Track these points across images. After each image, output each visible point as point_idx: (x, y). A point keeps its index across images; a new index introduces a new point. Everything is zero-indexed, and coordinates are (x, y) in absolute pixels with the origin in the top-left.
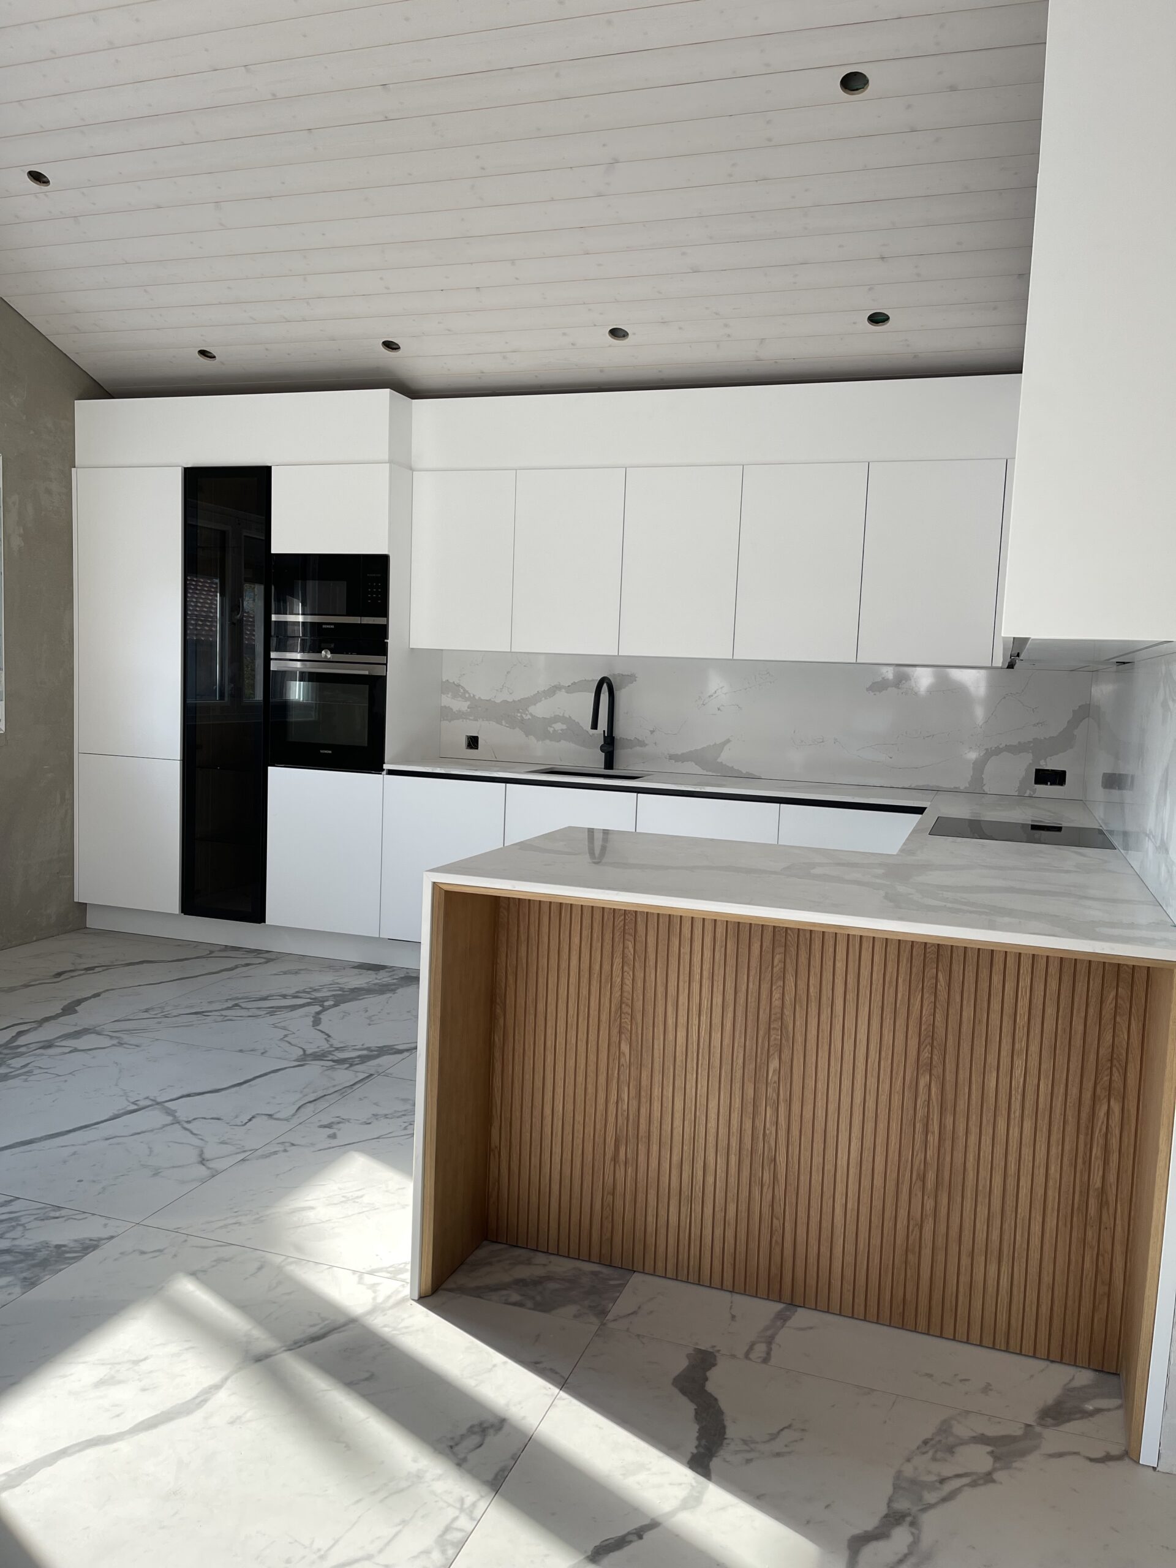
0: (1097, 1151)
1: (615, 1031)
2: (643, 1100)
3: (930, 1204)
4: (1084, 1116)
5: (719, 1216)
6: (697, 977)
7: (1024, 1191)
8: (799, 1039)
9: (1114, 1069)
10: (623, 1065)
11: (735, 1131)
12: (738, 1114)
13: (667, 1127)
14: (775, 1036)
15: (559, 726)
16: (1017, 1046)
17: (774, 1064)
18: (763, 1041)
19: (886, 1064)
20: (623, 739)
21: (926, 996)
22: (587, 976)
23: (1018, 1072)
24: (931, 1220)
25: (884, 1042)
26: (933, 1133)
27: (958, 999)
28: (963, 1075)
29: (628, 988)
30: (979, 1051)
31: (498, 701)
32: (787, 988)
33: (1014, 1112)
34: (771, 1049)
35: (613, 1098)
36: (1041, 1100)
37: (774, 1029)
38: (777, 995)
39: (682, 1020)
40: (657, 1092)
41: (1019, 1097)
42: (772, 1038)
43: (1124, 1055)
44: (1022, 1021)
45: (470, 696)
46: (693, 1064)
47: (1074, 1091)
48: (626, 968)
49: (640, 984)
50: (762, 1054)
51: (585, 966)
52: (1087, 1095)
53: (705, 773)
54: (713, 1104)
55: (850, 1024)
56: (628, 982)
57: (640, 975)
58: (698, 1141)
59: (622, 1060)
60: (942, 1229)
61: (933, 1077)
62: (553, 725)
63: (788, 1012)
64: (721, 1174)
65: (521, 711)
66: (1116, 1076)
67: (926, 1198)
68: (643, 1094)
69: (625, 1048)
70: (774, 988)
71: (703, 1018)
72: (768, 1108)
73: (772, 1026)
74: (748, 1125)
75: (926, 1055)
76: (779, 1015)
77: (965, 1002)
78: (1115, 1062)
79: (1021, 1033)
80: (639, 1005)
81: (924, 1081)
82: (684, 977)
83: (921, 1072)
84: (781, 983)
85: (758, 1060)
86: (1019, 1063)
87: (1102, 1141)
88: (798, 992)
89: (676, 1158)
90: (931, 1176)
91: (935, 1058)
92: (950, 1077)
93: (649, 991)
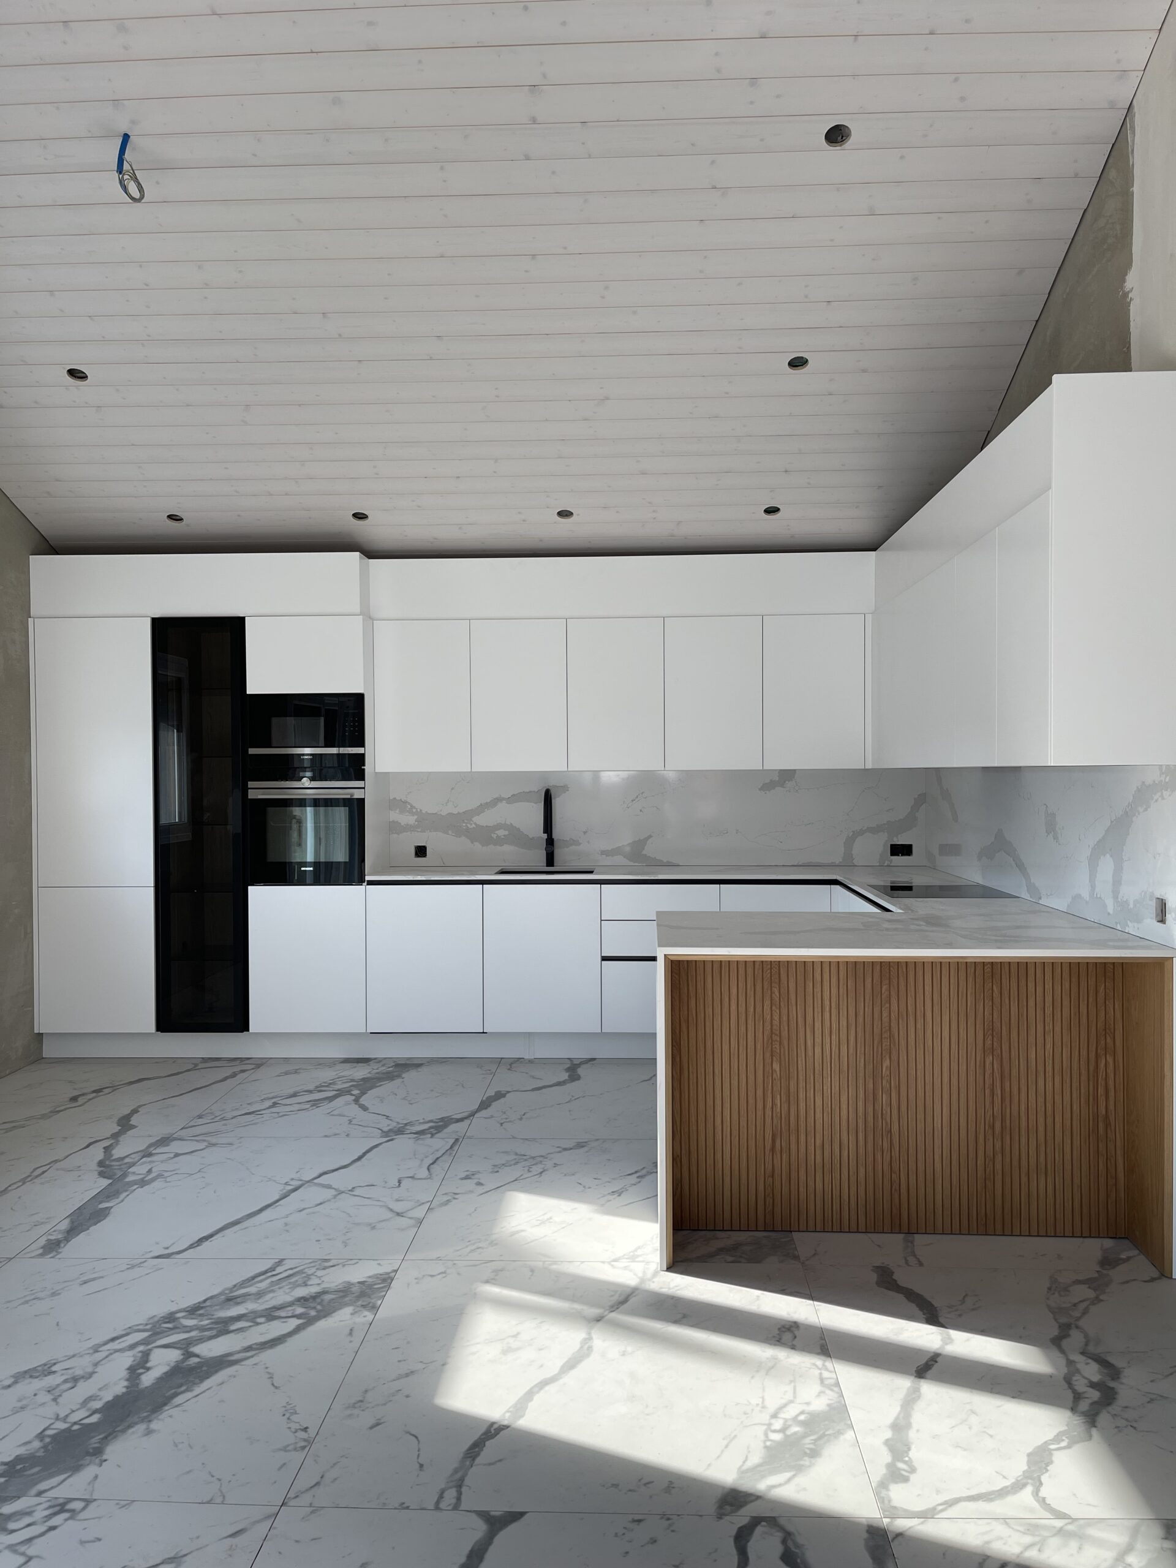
0: (1101, 1091)
1: (768, 1055)
2: (792, 1102)
3: (998, 1145)
4: (1092, 1068)
5: (853, 1179)
6: (827, 1009)
7: (1058, 1125)
8: (903, 1043)
9: (1107, 1035)
10: (775, 1079)
11: (861, 1114)
12: (862, 1102)
13: (811, 1120)
14: (886, 1043)
15: (501, 833)
16: (1047, 1028)
17: (886, 1063)
18: (877, 1048)
19: (963, 1052)
20: (560, 840)
21: (986, 1002)
22: (744, 1015)
23: (1049, 1046)
24: (1000, 1155)
25: (961, 1036)
26: (997, 1095)
27: (1007, 1002)
28: (1014, 1053)
29: (776, 1022)
30: (1023, 1035)
31: (444, 813)
32: (892, 1008)
33: (1048, 1073)
34: (883, 1052)
35: (769, 1104)
36: (1064, 1062)
37: (885, 1038)
38: (885, 1014)
39: (818, 1040)
40: (802, 1095)
41: (1051, 1062)
42: (884, 1045)
43: (1113, 1025)
44: (1048, 1011)
45: (417, 811)
46: (827, 1071)
47: (1084, 1053)
48: (774, 1008)
49: (785, 1018)
50: (877, 1057)
51: (742, 1009)
52: (1092, 1055)
53: (632, 864)
54: (844, 1099)
55: (937, 1029)
56: (776, 1017)
57: (784, 1011)
58: (834, 1126)
59: (774, 1075)
60: (1008, 1160)
61: (994, 1057)
62: (497, 832)
63: (894, 1025)
64: (852, 1146)
65: (466, 821)
66: (1109, 1040)
67: (995, 1140)
68: (791, 1098)
69: (776, 1066)
70: (883, 1009)
71: (834, 1037)
72: (884, 1096)
73: (883, 1036)
74: (870, 1110)
75: (988, 1042)
76: (888, 1028)
77: (1012, 1003)
78: (1107, 1031)
79: (1048, 1020)
80: (785, 1034)
81: (989, 1060)
82: (818, 1010)
83: (986, 1054)
84: (888, 1005)
85: (875, 1062)
86: (1049, 1039)
87: (1103, 1083)
88: (900, 1010)
89: (819, 1142)
90: (998, 1125)
91: (995, 1043)
92: (1005, 1055)
93: (792, 1022)
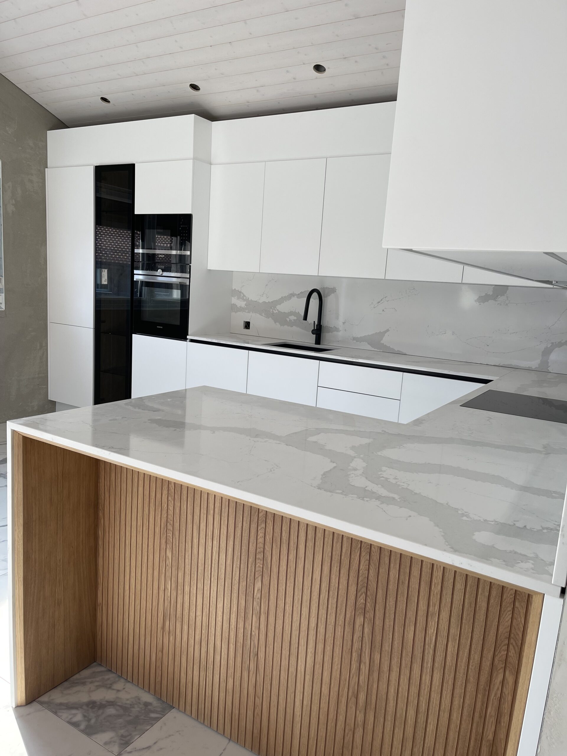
0: (491, 711)
1: (163, 541)
2: (179, 592)
3: (360, 717)
4: (484, 678)
5: (223, 685)
6: (212, 512)
7: (431, 727)
8: (275, 569)
10: (168, 565)
11: (233, 627)
12: (235, 615)
13: (193, 615)
14: (259, 564)
15: (292, 318)
16: (431, 609)
17: (258, 585)
18: (251, 567)
19: (333, 601)
20: (328, 326)
21: (363, 554)
22: (148, 500)
23: (432, 631)
24: (361, 730)
25: (332, 584)
26: (365, 663)
27: (387, 562)
28: (389, 622)
29: (171, 512)
30: (402, 606)
31: (261, 302)
32: (267, 530)
33: (427, 663)
34: (256, 573)
35: (162, 587)
36: (449, 658)
37: (259, 559)
38: (261, 534)
39: (202, 541)
40: (187, 589)
41: (431, 652)
42: (257, 566)
44: (436, 589)
45: (246, 298)
46: (207, 574)
47: (476, 657)
48: (170, 498)
49: (177, 511)
50: (251, 576)
51: (147, 493)
52: (487, 664)
53: (373, 349)
54: (220, 605)
55: (308, 566)
56: (171, 508)
57: (178, 504)
58: (211, 629)
59: (167, 562)
60: (369, 738)
61: (366, 620)
62: (289, 317)
63: (268, 548)
64: (224, 656)
65: (272, 308)
66: (512, 653)
67: (358, 712)
68: (179, 587)
69: (169, 554)
70: (259, 528)
71: (215, 542)
72: (254, 616)
73: (257, 557)
74: (241, 625)
75: (361, 600)
76: (262, 549)
77: (392, 565)
79: (435, 599)
80: (177, 525)
81: (359, 620)
82: (204, 511)
83: (357, 613)
84: (263, 525)
85: (248, 580)
86: (432, 625)
87: (496, 703)
88: (275, 534)
89: (198, 637)
90: (362, 697)
91: (368, 605)
92: (378, 622)
93: (183, 517)
